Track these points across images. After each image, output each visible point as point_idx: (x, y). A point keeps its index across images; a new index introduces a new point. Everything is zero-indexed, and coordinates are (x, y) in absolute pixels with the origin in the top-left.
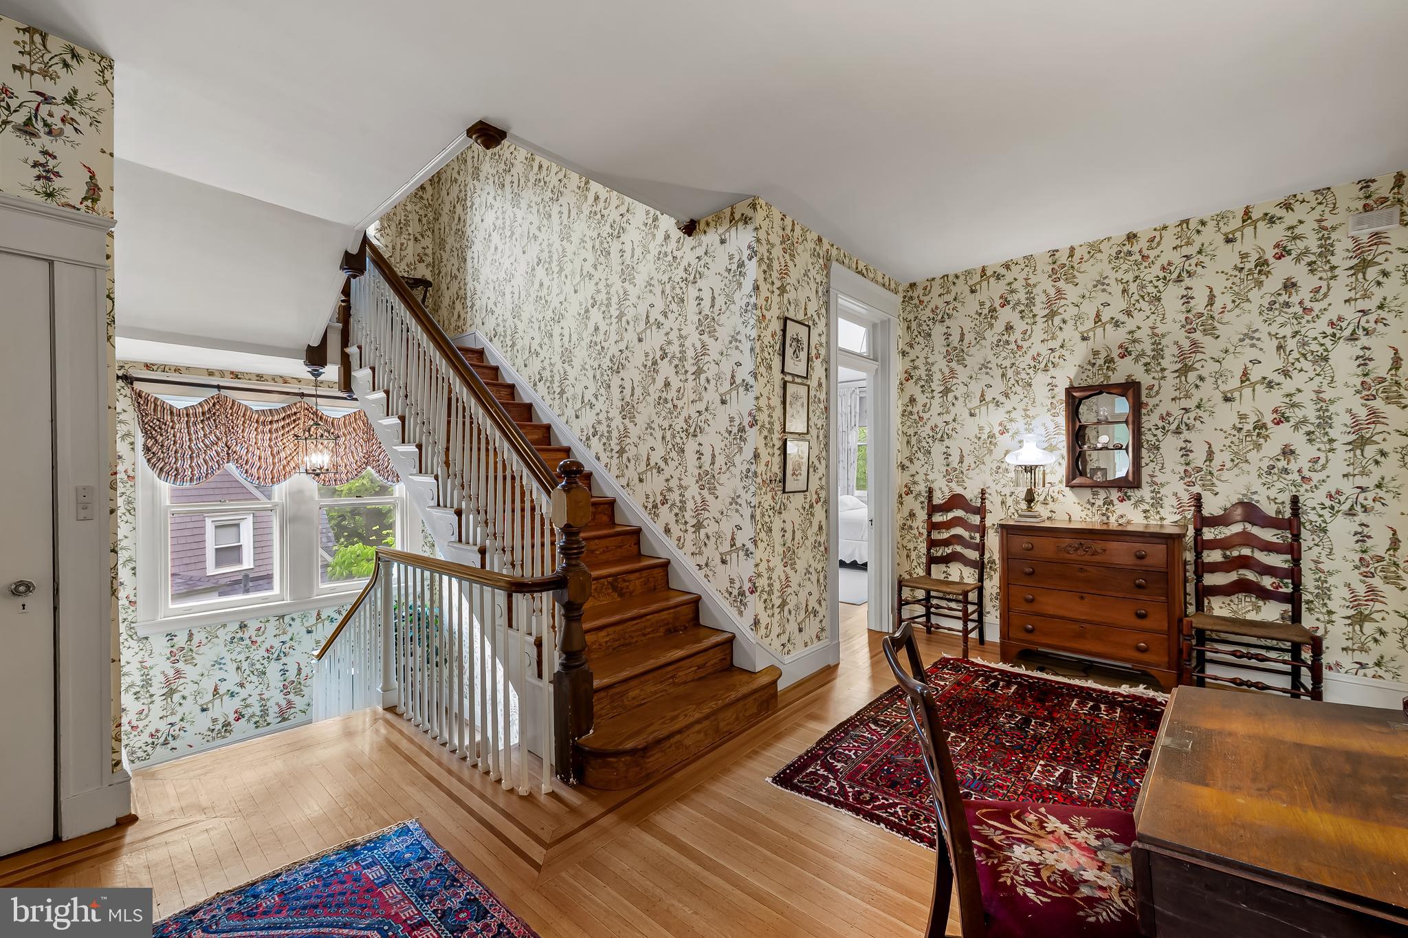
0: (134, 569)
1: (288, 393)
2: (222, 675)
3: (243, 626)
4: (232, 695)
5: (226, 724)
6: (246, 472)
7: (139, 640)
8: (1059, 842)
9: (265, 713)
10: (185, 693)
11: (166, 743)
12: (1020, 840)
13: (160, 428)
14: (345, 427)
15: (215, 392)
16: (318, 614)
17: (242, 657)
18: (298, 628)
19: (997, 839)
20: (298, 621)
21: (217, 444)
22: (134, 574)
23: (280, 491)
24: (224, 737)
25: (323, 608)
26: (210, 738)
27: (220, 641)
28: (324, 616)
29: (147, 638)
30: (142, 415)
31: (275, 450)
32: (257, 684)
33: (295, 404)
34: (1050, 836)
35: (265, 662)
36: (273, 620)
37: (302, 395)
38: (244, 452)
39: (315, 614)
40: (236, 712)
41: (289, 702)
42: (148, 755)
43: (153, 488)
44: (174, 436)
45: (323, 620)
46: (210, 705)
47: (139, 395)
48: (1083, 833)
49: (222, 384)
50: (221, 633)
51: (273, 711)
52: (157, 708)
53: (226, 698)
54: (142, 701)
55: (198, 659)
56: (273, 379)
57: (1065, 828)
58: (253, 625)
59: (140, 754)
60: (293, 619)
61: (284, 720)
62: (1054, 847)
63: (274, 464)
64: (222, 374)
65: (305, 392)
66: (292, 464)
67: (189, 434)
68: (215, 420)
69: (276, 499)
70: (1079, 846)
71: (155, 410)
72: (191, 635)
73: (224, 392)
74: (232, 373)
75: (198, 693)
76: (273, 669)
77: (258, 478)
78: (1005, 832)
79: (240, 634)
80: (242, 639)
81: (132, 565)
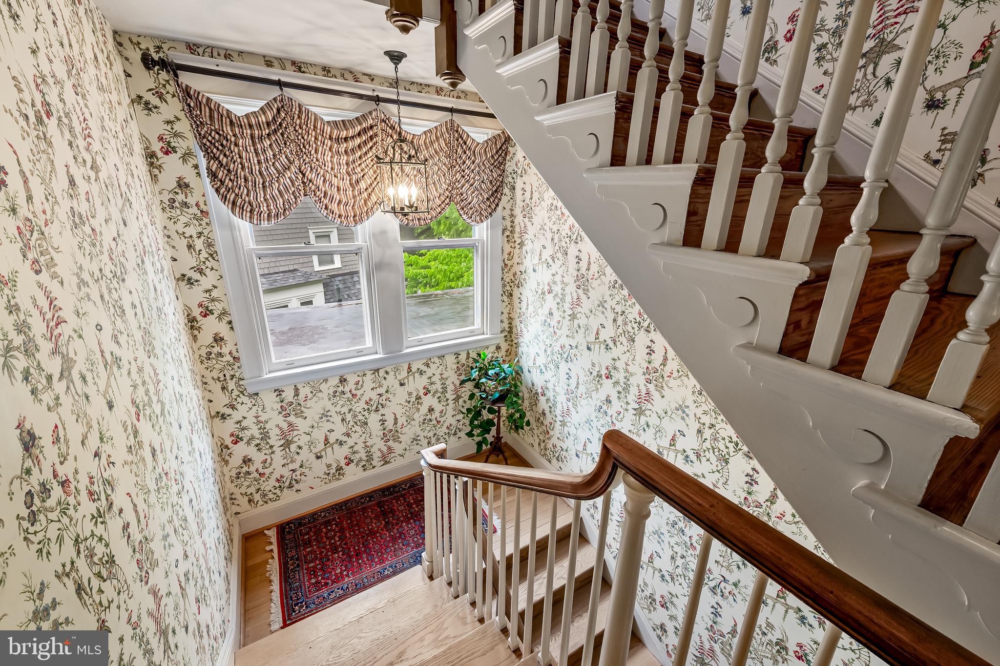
0: (230, 322)
1: (361, 96)
2: (330, 426)
3: (343, 380)
4: (341, 444)
5: (339, 469)
6: (326, 208)
7: (250, 396)
9: (370, 458)
10: (301, 443)
11: (290, 486)
13: (222, 145)
14: (427, 148)
15: (275, 92)
16: (409, 368)
17: (345, 409)
18: (391, 381)
20: (392, 374)
21: (289, 168)
22: (232, 328)
23: (363, 232)
24: (338, 479)
25: (413, 361)
26: (327, 481)
27: (324, 395)
28: (414, 369)
29: (257, 394)
30: (197, 125)
31: (354, 177)
32: (361, 433)
33: (370, 113)
35: (366, 413)
36: (369, 373)
37: (378, 100)
38: (320, 182)
39: (406, 367)
40: (346, 458)
41: (389, 448)
42: (278, 496)
43: (231, 227)
44: (241, 157)
45: (414, 373)
46: (323, 453)
47: (187, 91)
49: (283, 79)
50: (323, 387)
51: (377, 455)
52: (278, 458)
53: (336, 446)
54: (264, 452)
55: (307, 413)
56: (343, 76)
58: (352, 379)
59: (271, 496)
60: (387, 373)
61: (386, 463)
63: (354, 197)
64: (282, 62)
65: (381, 95)
66: (374, 198)
67: (257, 154)
68: (282, 134)
69: (359, 242)
71: (211, 117)
72: (297, 390)
73: (289, 92)
74: (294, 63)
75: (311, 443)
76: (374, 420)
77: (340, 216)
79: (340, 389)
80: (343, 393)
81: (227, 319)
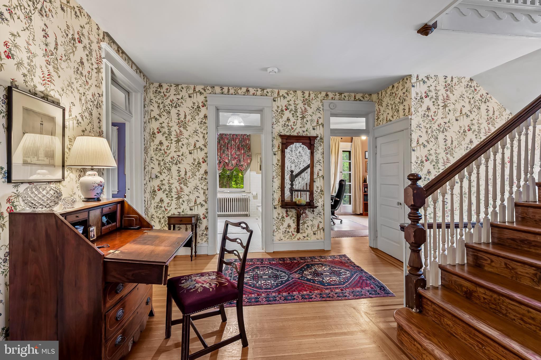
8: (205, 281)
12: (214, 279)
19: (220, 278)
34: (207, 282)
48: (199, 286)
57: (204, 285)
62: (206, 280)
70: (200, 282)
78: (219, 280)
